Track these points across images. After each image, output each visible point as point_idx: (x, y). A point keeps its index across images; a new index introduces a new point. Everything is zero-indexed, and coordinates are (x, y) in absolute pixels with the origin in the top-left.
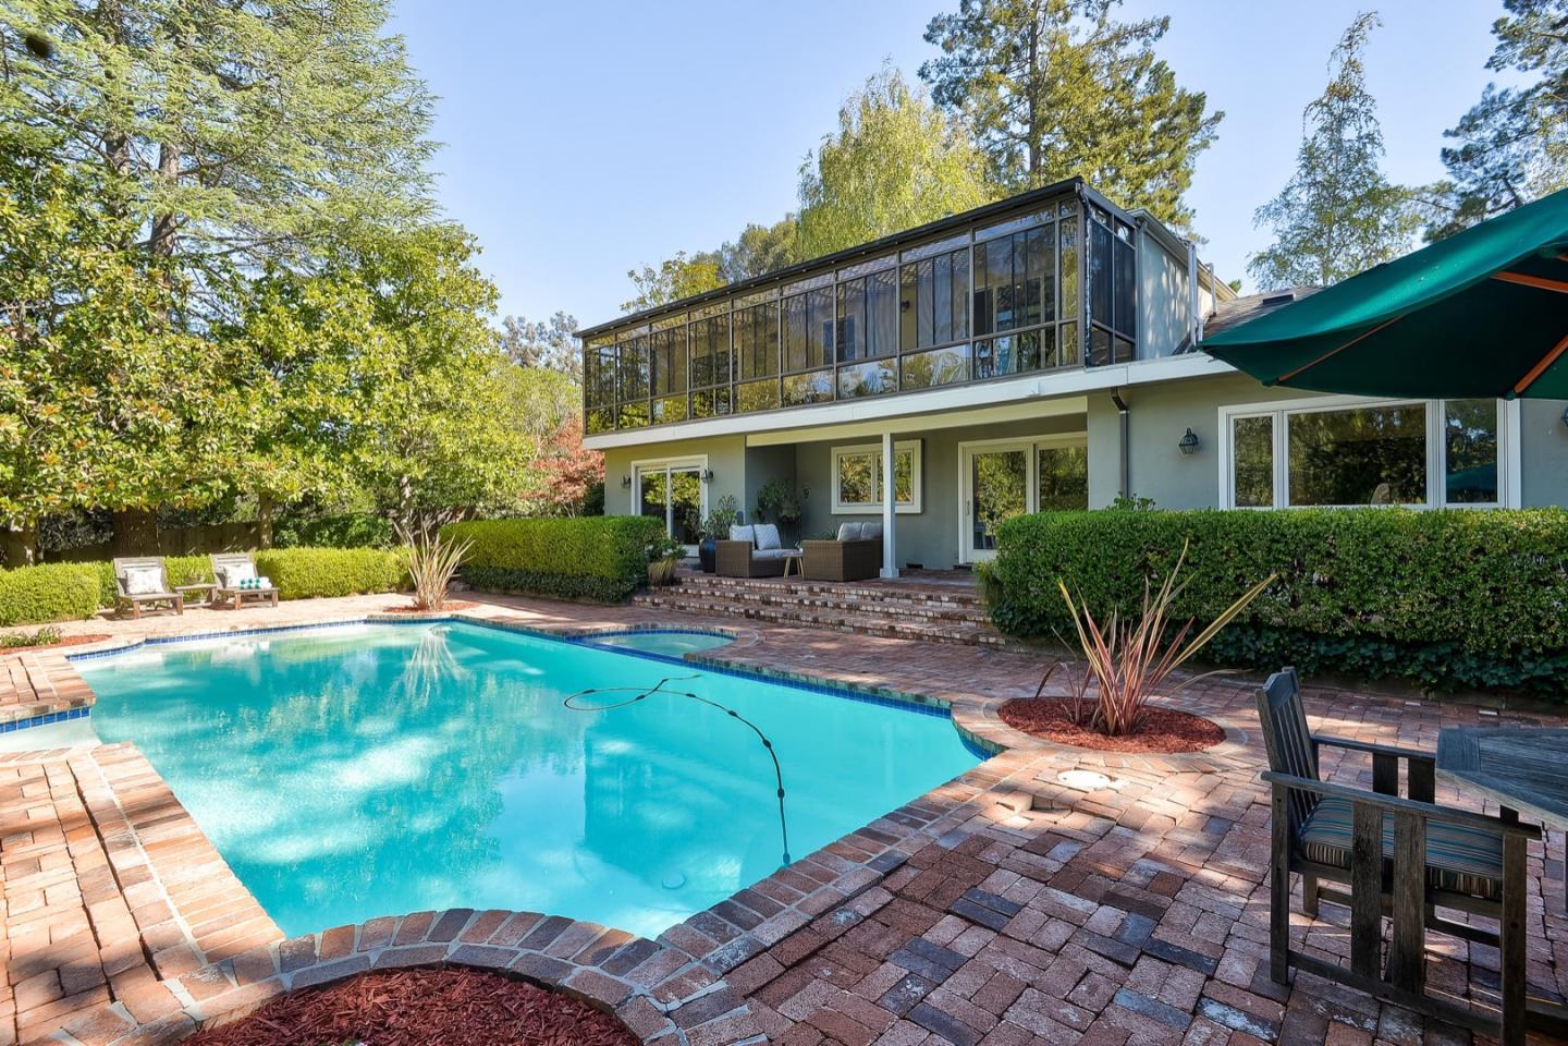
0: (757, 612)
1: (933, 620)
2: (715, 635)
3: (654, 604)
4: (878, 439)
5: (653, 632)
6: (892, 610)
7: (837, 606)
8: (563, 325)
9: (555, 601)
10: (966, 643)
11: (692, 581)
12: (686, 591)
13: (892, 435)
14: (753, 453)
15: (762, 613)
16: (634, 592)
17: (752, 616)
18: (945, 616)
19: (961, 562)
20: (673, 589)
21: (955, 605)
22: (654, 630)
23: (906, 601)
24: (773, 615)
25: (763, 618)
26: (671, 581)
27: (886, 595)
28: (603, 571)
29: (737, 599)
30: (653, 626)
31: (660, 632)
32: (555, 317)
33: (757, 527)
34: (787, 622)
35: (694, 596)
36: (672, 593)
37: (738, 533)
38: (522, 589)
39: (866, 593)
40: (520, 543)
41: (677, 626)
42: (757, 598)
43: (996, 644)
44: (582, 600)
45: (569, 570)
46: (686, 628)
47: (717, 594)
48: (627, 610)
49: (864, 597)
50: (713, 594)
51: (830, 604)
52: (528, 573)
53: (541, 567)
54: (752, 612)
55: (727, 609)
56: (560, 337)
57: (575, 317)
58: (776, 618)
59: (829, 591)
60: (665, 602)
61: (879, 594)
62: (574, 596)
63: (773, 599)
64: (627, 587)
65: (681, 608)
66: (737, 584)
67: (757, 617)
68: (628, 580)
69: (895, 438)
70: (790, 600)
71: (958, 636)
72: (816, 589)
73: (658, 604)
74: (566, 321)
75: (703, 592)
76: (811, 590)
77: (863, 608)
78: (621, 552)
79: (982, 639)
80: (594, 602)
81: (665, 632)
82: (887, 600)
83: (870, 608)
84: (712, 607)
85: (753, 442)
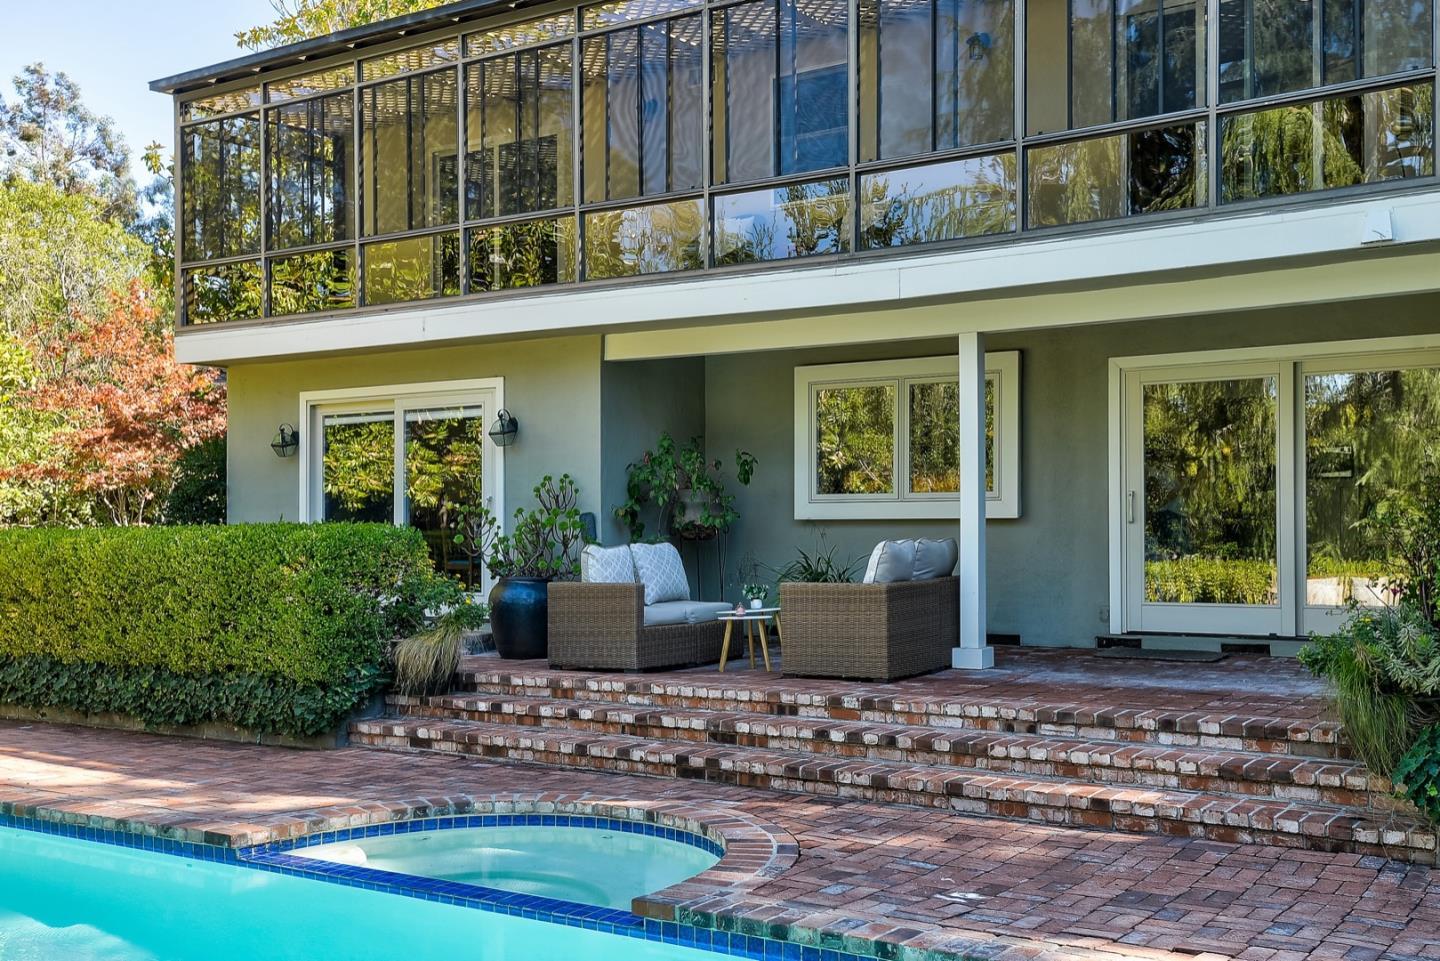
0: (712, 762)
1: (1198, 782)
2: (627, 826)
3: (415, 741)
4: (947, 347)
5: (460, 823)
6: (1078, 757)
7: (925, 746)
8: (43, 95)
9: (133, 735)
10: (1315, 844)
11: (505, 681)
12: (496, 708)
13: (983, 337)
14: (618, 374)
15: (726, 765)
16: (357, 711)
17: (698, 773)
18: (1230, 774)
19: (1115, 628)
20: (460, 703)
21: (1236, 744)
22: (463, 818)
23: (1101, 734)
24: (758, 769)
25: (728, 778)
26: (453, 683)
27: (1045, 718)
28: (278, 660)
29: (641, 726)
30: (462, 807)
31: (476, 822)
32: (26, 76)
33: (635, 547)
34: (798, 786)
35: (520, 719)
36: (456, 713)
37: (601, 564)
38: (37, 704)
39: (988, 712)
40: (35, 588)
41: (523, 806)
42: (698, 724)
43: (1405, 847)
44: (209, 732)
45: (176, 661)
46: (547, 808)
47: (586, 714)
48: (347, 758)
49: (984, 722)
50: (573, 715)
51: (904, 742)
52: (56, 665)
53: (94, 648)
54: (697, 762)
55: (624, 754)
56: (37, 119)
57: (71, 79)
58: (767, 776)
59: (886, 707)
60: (447, 736)
61: (1025, 716)
62: (189, 722)
63: (743, 728)
64: (346, 698)
65: (493, 750)
66: (631, 689)
67: (713, 774)
68: (347, 683)
69: (990, 343)
70: (790, 731)
71: (1292, 826)
72: (849, 702)
73: (428, 742)
74: (50, 87)
75: (545, 711)
76: (835, 704)
77: (999, 751)
78: (329, 612)
79: (1365, 836)
80: (244, 736)
81: (491, 821)
82: (1047, 729)
83: (1015, 752)
84: (581, 749)
85: (619, 349)
